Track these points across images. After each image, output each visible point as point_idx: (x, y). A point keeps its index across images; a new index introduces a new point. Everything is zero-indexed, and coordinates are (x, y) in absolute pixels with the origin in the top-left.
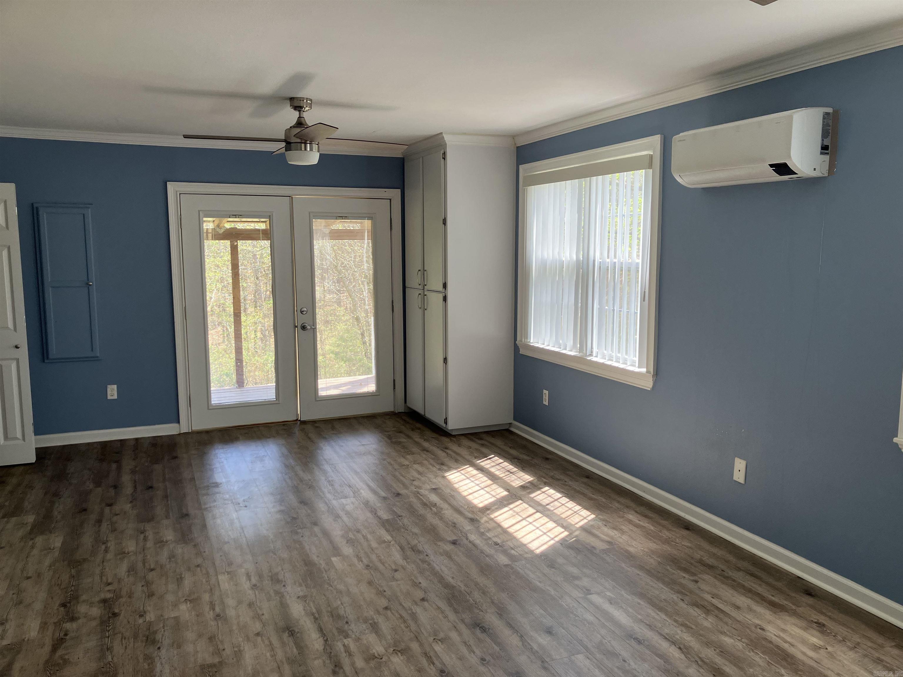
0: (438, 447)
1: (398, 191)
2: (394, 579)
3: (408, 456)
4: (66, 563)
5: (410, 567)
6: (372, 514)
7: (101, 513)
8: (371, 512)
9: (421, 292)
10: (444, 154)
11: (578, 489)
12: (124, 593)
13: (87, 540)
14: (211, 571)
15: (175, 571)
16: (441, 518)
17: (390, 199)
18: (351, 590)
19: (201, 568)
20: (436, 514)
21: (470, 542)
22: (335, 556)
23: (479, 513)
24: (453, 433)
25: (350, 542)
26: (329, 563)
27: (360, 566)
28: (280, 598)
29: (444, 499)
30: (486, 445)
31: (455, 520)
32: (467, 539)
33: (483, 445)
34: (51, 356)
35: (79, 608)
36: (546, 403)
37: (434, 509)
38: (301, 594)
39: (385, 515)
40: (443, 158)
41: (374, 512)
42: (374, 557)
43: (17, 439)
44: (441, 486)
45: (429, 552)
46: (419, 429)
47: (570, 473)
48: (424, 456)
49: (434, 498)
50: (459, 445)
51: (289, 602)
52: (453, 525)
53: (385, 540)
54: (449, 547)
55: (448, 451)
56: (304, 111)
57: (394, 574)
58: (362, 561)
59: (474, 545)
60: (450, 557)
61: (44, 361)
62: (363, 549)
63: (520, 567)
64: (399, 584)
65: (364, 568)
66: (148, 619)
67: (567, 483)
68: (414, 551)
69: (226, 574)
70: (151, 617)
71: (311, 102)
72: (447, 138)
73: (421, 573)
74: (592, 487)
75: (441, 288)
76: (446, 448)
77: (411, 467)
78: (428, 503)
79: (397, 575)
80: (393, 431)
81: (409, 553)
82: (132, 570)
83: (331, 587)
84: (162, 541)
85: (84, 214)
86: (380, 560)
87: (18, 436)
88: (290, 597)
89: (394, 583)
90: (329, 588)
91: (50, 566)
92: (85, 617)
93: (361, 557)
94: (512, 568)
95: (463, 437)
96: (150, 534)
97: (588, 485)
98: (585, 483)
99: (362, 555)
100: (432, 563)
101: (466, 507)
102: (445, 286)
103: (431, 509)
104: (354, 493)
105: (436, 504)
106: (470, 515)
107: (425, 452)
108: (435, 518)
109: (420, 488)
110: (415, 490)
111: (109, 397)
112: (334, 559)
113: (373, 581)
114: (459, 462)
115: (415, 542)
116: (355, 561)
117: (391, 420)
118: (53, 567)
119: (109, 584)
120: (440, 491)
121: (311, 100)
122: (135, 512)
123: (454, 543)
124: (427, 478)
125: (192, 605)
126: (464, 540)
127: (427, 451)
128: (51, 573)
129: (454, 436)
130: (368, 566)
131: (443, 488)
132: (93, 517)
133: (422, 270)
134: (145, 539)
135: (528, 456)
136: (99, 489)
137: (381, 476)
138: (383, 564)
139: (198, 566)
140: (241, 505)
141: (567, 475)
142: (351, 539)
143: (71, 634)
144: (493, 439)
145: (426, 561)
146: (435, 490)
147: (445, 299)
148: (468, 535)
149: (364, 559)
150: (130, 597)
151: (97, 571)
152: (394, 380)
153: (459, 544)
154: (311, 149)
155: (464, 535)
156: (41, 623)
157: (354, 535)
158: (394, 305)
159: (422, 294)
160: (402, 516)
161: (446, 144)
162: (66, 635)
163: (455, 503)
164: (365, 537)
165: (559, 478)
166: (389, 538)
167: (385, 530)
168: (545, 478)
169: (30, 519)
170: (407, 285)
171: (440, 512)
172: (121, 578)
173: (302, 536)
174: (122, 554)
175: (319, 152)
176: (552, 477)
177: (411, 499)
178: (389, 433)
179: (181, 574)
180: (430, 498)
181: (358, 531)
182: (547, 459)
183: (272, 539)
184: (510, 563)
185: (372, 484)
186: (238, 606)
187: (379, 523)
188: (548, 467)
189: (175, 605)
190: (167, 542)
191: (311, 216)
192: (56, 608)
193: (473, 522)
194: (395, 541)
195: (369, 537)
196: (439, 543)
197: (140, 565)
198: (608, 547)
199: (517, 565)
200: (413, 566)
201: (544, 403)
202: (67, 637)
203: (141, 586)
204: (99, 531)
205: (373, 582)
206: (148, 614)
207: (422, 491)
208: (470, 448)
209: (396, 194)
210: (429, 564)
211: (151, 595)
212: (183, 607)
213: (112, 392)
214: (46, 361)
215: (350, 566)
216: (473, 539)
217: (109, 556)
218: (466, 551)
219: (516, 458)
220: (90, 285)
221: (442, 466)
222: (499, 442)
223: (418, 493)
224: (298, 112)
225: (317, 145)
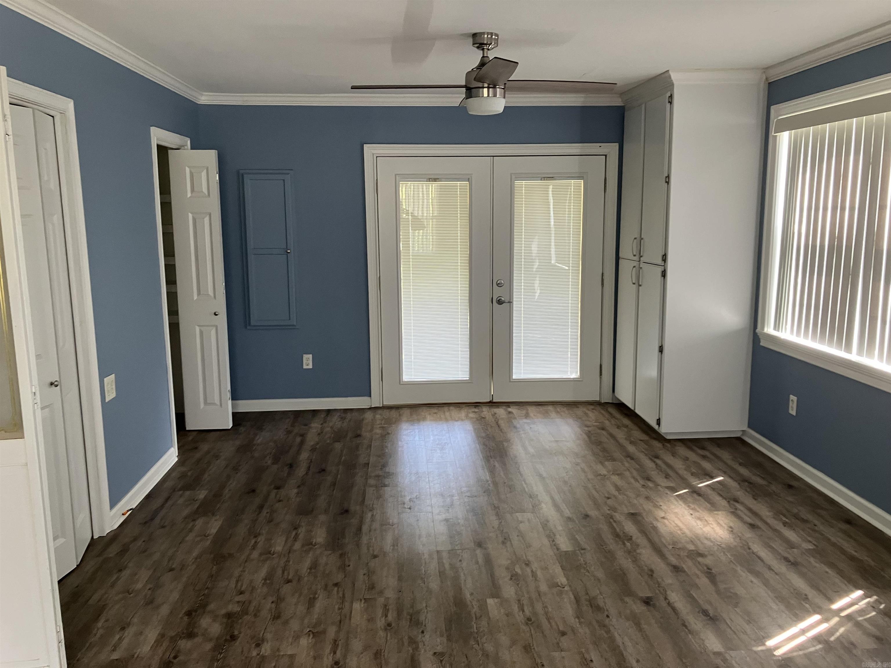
0: (646, 455)
1: (616, 146)
2: (558, 647)
3: (606, 463)
4: (212, 556)
5: (583, 631)
6: (549, 541)
7: (266, 498)
8: (548, 536)
9: (636, 264)
10: (671, 97)
11: (833, 539)
12: (251, 608)
13: (242, 530)
14: (348, 595)
15: (311, 588)
16: (635, 560)
17: (606, 156)
18: (500, 654)
19: (338, 588)
20: (629, 552)
21: (669, 604)
22: (493, 596)
23: (687, 560)
24: (668, 437)
25: (514, 577)
26: (483, 606)
27: (520, 617)
28: (413, 650)
29: (644, 532)
30: (708, 458)
31: (653, 567)
32: (666, 599)
33: (704, 457)
34: (253, 323)
35: (202, 621)
36: (793, 412)
37: (628, 544)
38: (439, 649)
39: (565, 545)
40: (669, 102)
41: (551, 537)
42: (539, 607)
43: (214, 404)
44: (642, 511)
45: (613, 612)
46: (627, 426)
47: (823, 513)
48: (627, 464)
49: (630, 528)
50: (674, 454)
51: (421, 659)
52: (650, 573)
53: (557, 583)
54: (639, 608)
55: (658, 461)
56: (488, 49)
57: (559, 640)
58: (523, 611)
59: (674, 609)
60: (638, 625)
61: (246, 328)
62: (528, 593)
63: (737, 660)
64: (563, 658)
65: (523, 622)
66: (263, 651)
67: (816, 528)
68: (591, 606)
69: (363, 601)
70: (266, 649)
71: (498, 37)
72: (674, 76)
73: (595, 643)
74: (855, 540)
75: (660, 261)
76: (657, 457)
77: (608, 479)
78: (621, 534)
79: (565, 642)
80: (594, 426)
81: (585, 608)
82: (269, 578)
83: (477, 646)
84: (311, 544)
85: (284, 180)
86: (546, 613)
87: (216, 402)
88: (425, 651)
89: (556, 654)
90: (474, 646)
91: (196, 558)
92: (203, 635)
93: (523, 604)
94: (725, 660)
95: (680, 444)
96: (302, 531)
97: (850, 536)
98: (844, 532)
99: (525, 602)
100: (612, 628)
101: (670, 547)
102: (664, 258)
103: (624, 544)
104: (533, 507)
105: (631, 537)
106: (673, 560)
107: (629, 459)
108: (627, 559)
109: (614, 509)
110: (608, 512)
111: (305, 367)
112: (491, 602)
113: (532, 645)
114: (670, 479)
115: (594, 592)
116: (515, 608)
117: (594, 411)
118: (199, 560)
119: (241, 593)
120: (639, 518)
121: (497, 35)
122: (298, 499)
123: (647, 602)
124: (625, 497)
125: (314, 640)
126: (662, 598)
127: (632, 459)
128: (194, 566)
129: (669, 441)
130: (529, 619)
131: (644, 514)
132: (258, 501)
133: (638, 239)
134: (296, 539)
135: (763, 478)
136: (275, 467)
137: (570, 486)
138: (548, 619)
139: (336, 585)
140: (406, 506)
141: (819, 515)
142: (517, 574)
143: (181, 658)
144: (718, 449)
145: (605, 626)
146: (634, 516)
147: (664, 274)
148: (668, 593)
149: (526, 608)
150: (255, 616)
151: (236, 573)
152: (601, 366)
153: (654, 606)
154: (495, 95)
155: (662, 590)
156: (159, 634)
157: (521, 569)
158: (605, 277)
159: (637, 266)
160: (584, 549)
161: (673, 85)
162: (175, 657)
163: (656, 539)
164: (534, 574)
165: (805, 518)
166: (563, 580)
167: (561, 566)
168: (784, 516)
169: (202, 494)
170: (621, 255)
171: (635, 551)
172: (255, 587)
173: (460, 561)
174: (268, 553)
175: (504, 98)
176: (796, 516)
177: (601, 526)
178: (590, 429)
179: (316, 593)
180: (626, 528)
181: (528, 564)
182: (790, 487)
183: (425, 559)
184: (722, 650)
185: (557, 497)
186: (362, 653)
187: (555, 555)
188: (790, 499)
189: (297, 637)
190: (316, 544)
191: (513, 177)
192: (180, 616)
193: (677, 572)
194: (570, 586)
195: (539, 573)
196: (627, 599)
197: (279, 572)
198: (876, 647)
199: (733, 655)
200: (587, 631)
201: (791, 412)
202: (175, 661)
203: (271, 601)
204: (256, 520)
205: (530, 646)
206: (265, 643)
207: (618, 516)
208: (687, 459)
209: (612, 149)
210: (608, 632)
211: (277, 617)
212: (304, 642)
213: (308, 361)
214: (248, 327)
215: (507, 615)
216: (673, 601)
217: (255, 554)
218: (661, 618)
219: (746, 481)
220: (289, 253)
221: (647, 481)
222: (725, 455)
223: (612, 517)
224: (482, 52)
225: (503, 90)
